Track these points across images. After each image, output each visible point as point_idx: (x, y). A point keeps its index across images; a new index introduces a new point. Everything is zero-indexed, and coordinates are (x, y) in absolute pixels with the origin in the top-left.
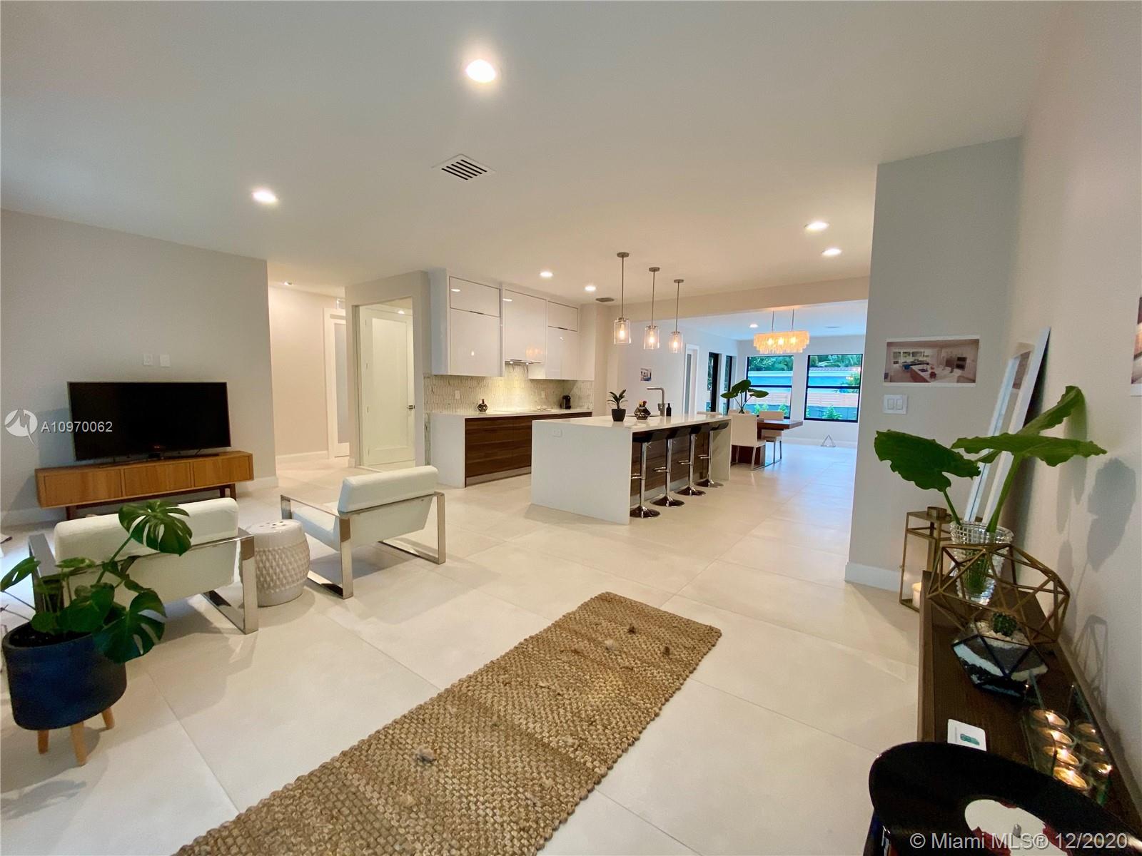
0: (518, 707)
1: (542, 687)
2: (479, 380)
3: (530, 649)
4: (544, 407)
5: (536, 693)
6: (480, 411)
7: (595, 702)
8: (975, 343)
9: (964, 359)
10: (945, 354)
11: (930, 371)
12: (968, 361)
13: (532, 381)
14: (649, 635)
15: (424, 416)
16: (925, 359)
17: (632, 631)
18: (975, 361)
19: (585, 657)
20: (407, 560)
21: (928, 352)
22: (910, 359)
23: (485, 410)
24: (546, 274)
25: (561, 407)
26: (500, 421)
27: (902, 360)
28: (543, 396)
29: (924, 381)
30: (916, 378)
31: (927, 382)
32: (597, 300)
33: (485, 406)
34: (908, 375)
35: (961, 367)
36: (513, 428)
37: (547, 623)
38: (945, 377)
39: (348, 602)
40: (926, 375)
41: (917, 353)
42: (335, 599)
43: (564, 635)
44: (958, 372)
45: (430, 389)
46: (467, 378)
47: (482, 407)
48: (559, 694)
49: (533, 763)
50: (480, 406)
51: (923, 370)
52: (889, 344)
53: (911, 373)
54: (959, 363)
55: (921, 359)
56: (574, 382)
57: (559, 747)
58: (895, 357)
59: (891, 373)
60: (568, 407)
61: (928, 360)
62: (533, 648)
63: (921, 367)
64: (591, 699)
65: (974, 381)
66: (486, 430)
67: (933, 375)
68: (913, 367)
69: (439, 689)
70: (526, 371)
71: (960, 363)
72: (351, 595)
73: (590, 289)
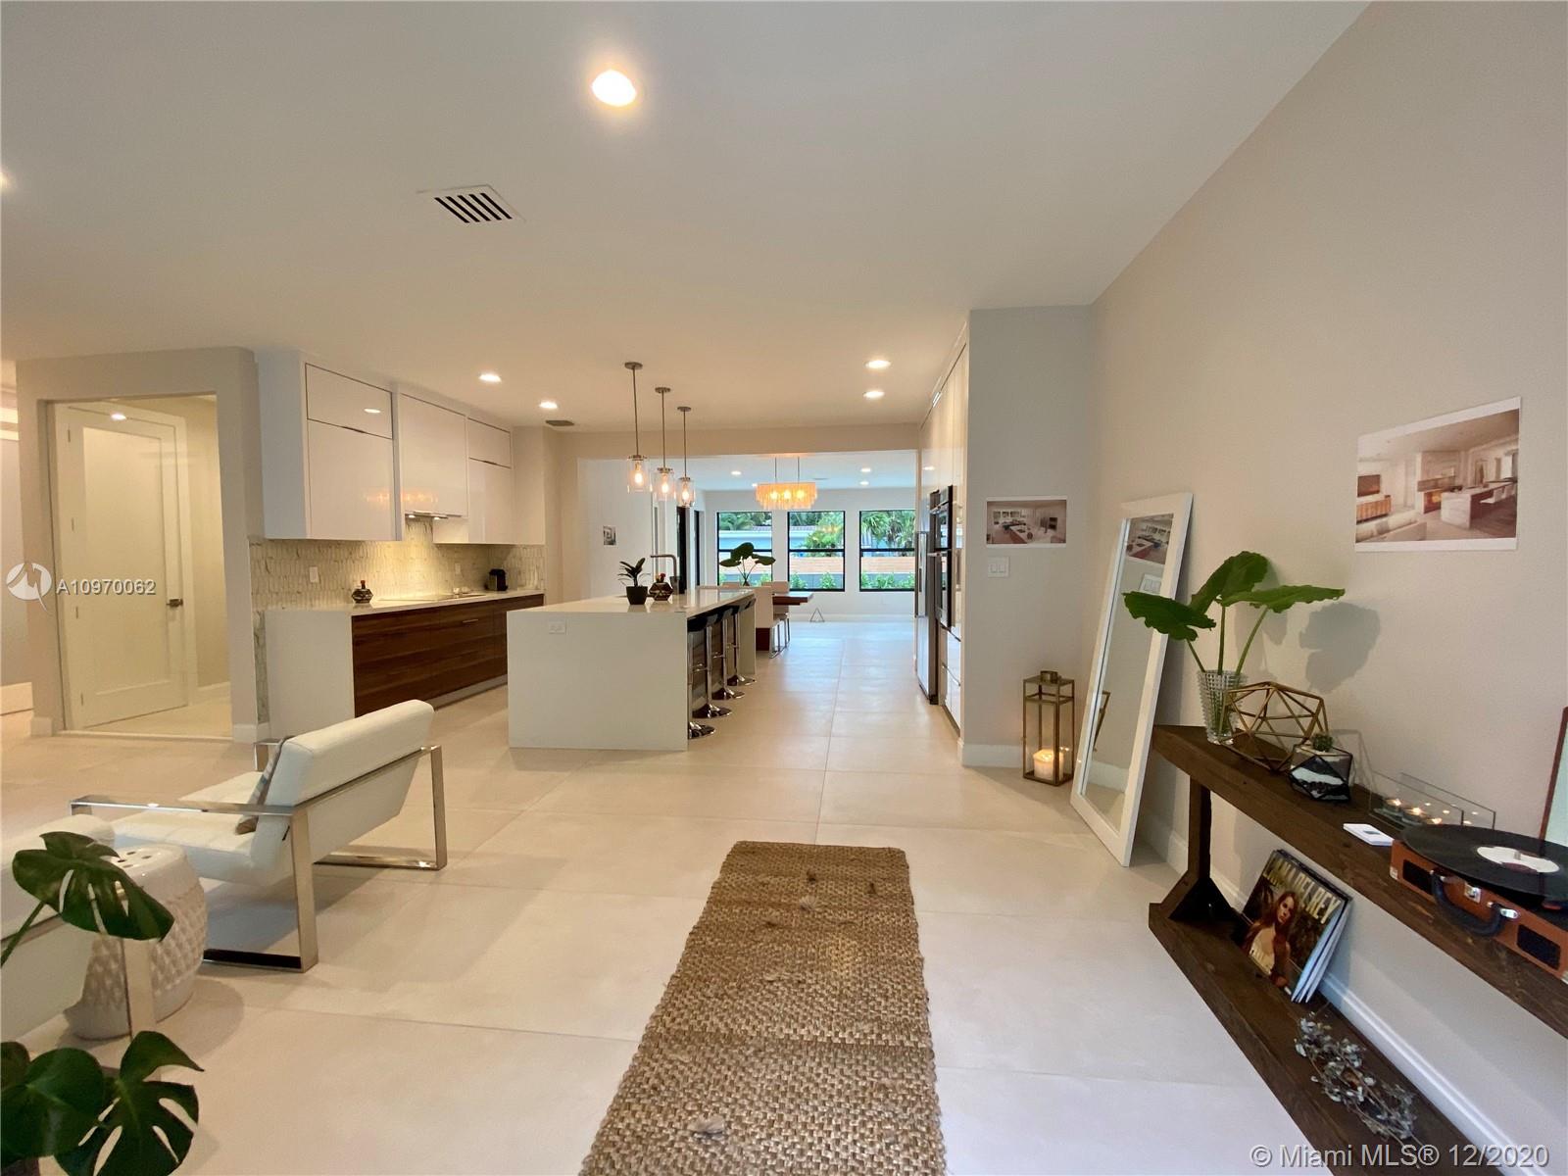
0: (764, 1018)
1: (771, 982)
2: (353, 546)
3: (710, 943)
4: (465, 589)
5: (769, 992)
6: (358, 601)
7: (848, 974)
8: (1063, 503)
9: (1054, 520)
10: (1040, 514)
11: (1027, 532)
12: (1059, 521)
13: (440, 546)
14: (835, 878)
15: (252, 619)
16: (1022, 519)
17: (812, 879)
18: (1064, 521)
19: (785, 927)
20: (369, 879)
21: (1024, 512)
22: (1009, 520)
23: (368, 600)
24: (490, 378)
25: (487, 588)
26: (408, 617)
27: (1001, 520)
28: (458, 570)
29: (1023, 542)
30: (1016, 540)
31: (1024, 542)
32: (548, 422)
33: (369, 592)
34: (1008, 536)
35: (1053, 527)
36: (431, 629)
37: (703, 904)
38: (1039, 539)
39: (316, 973)
40: (1023, 536)
41: (1015, 512)
42: (292, 976)
43: (737, 911)
44: (1051, 532)
45: (263, 567)
46: (329, 544)
47: (362, 595)
48: (799, 982)
49: (848, 1072)
50: (357, 593)
51: (1021, 531)
52: (990, 504)
53: (1011, 533)
54: (1051, 524)
55: (1019, 519)
56: (509, 548)
57: (859, 1040)
58: (995, 517)
59: (993, 535)
60: (502, 587)
61: (1025, 520)
62: (712, 940)
63: (1019, 527)
64: (840, 974)
65: (1064, 541)
66: (385, 635)
67: (1030, 536)
68: (1012, 528)
69: (634, 1042)
70: (429, 531)
71: (1053, 523)
72: (315, 961)
73: (549, 405)
